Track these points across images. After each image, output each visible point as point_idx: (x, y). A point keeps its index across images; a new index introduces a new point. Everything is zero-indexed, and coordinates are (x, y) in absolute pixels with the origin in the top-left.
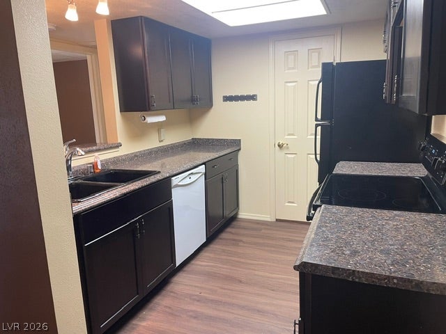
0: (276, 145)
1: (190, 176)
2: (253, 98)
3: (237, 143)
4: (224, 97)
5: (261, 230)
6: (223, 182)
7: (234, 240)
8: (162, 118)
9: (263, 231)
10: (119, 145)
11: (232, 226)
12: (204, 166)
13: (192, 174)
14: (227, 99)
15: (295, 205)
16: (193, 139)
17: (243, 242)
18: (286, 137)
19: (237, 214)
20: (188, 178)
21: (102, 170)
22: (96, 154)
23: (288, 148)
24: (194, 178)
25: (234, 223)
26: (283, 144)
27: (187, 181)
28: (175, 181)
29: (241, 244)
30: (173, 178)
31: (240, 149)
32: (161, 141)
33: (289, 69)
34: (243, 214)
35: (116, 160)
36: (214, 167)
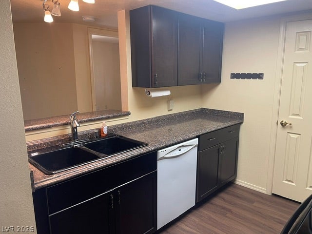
0: (279, 124)
1: (181, 148)
2: (259, 76)
3: (240, 116)
4: (232, 74)
5: (253, 203)
6: (219, 153)
7: (224, 208)
8: (167, 93)
9: (254, 204)
10: (128, 114)
11: (227, 191)
12: (197, 139)
13: (183, 146)
14: (235, 76)
15: (294, 184)
16: (202, 108)
17: (232, 212)
18: (290, 117)
19: (234, 180)
20: (178, 150)
21: (107, 134)
22: (104, 122)
23: (291, 127)
24: (183, 150)
25: (230, 189)
26: (286, 124)
27: (177, 153)
28: (161, 153)
29: (229, 215)
30: (160, 151)
31: (242, 123)
32: (169, 111)
33: (300, 49)
34: (241, 181)
35: (124, 127)
36: (209, 139)
